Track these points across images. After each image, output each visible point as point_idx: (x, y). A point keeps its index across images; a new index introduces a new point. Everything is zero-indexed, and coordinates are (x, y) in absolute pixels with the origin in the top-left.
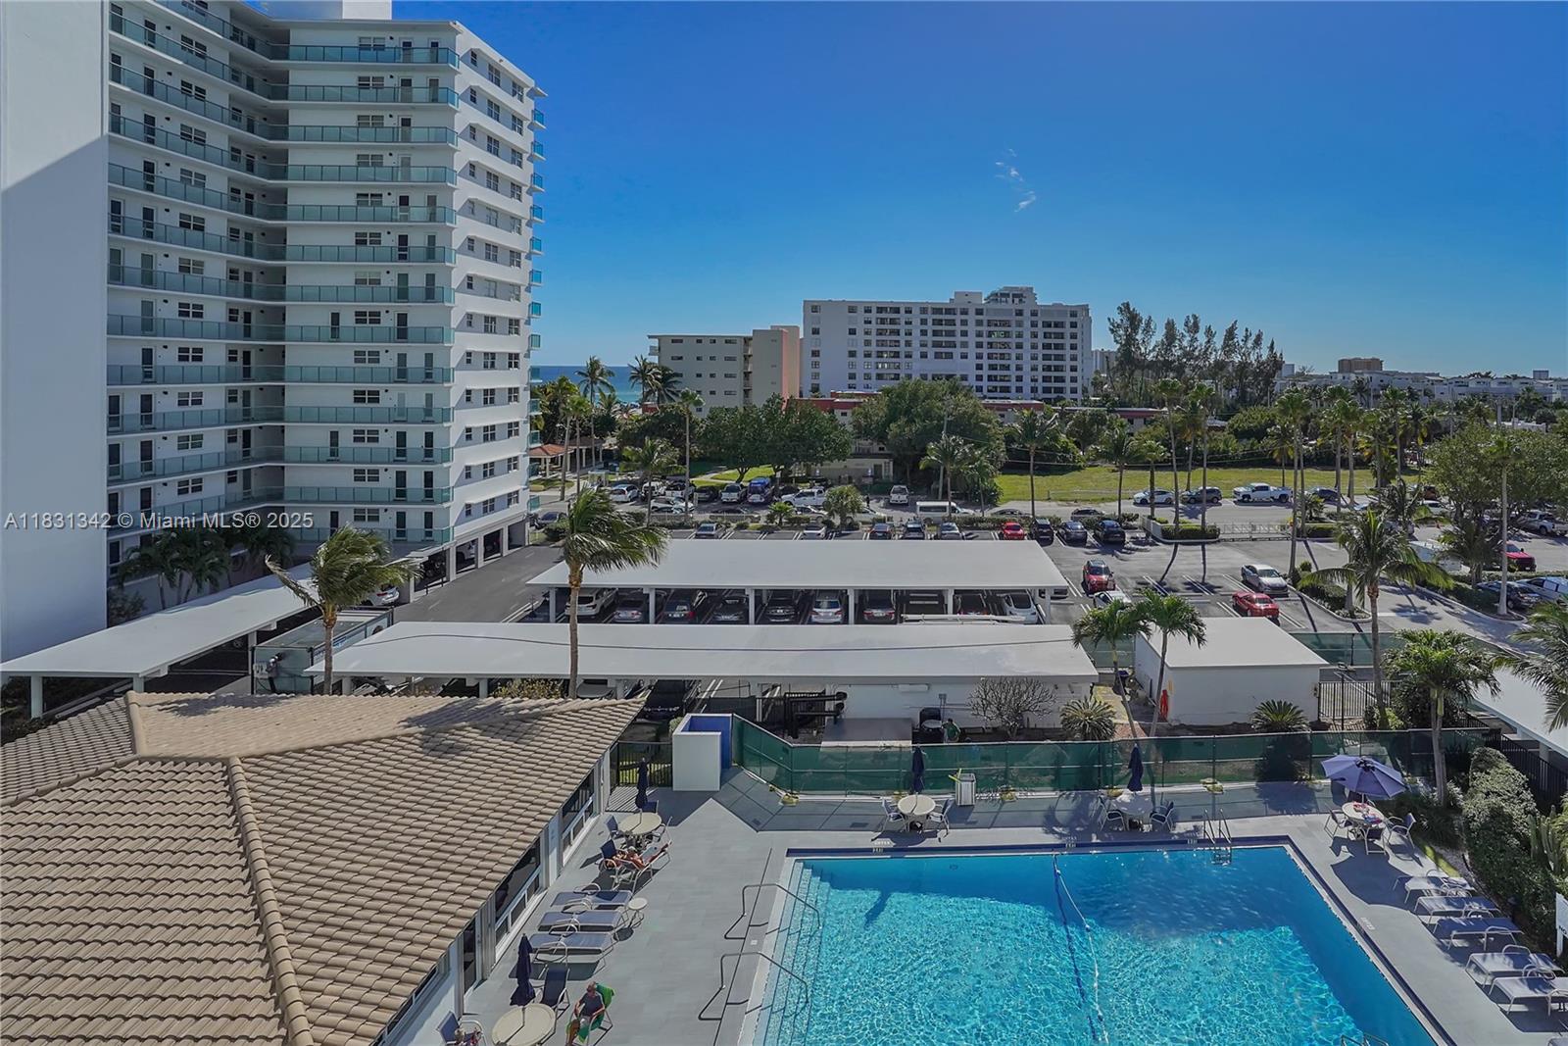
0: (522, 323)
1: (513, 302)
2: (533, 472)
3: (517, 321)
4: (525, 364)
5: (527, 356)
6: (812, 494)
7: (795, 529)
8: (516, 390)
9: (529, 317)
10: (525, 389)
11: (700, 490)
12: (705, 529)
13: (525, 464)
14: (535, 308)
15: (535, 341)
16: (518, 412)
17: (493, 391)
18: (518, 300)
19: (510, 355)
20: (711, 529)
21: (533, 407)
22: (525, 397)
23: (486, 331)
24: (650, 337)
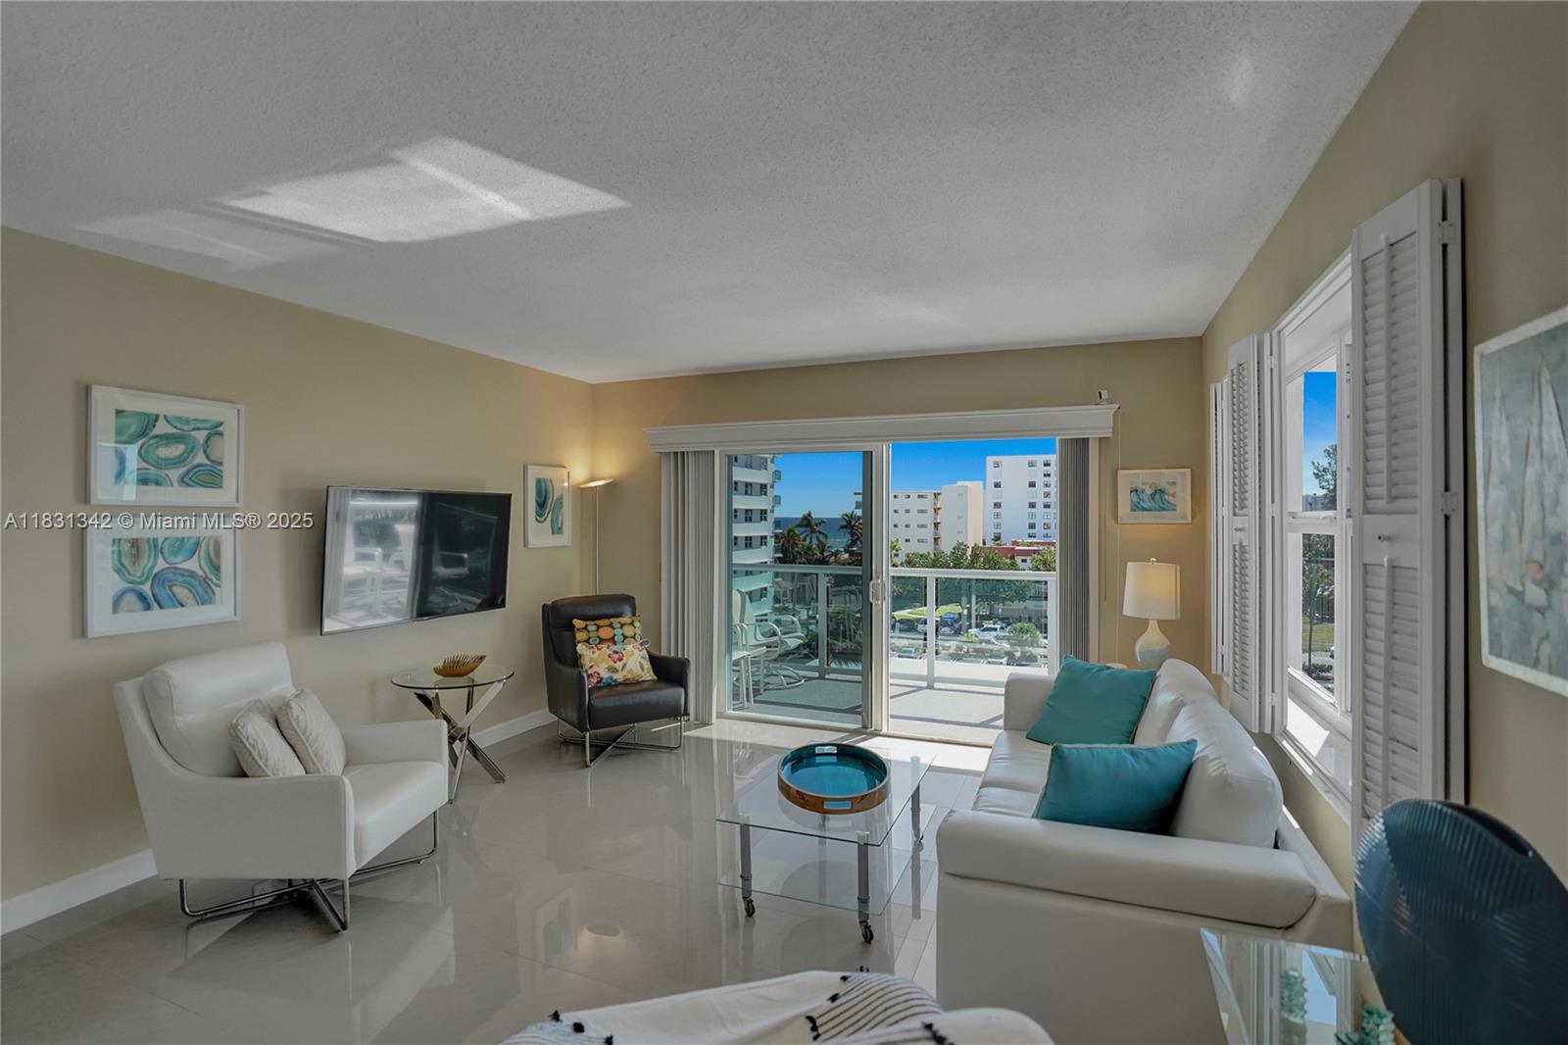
0: (769, 486)
1: (764, 471)
2: (777, 600)
3: (766, 486)
4: (771, 517)
5: (772, 511)
6: (996, 629)
7: (981, 657)
8: (765, 537)
9: (773, 482)
10: (771, 537)
11: (901, 622)
12: (905, 652)
13: (771, 593)
14: (777, 475)
15: (777, 500)
16: (765, 555)
17: (751, 538)
18: (766, 469)
19: (762, 511)
20: (911, 652)
21: (776, 551)
22: (771, 542)
23: (746, 493)
24: (856, 494)
